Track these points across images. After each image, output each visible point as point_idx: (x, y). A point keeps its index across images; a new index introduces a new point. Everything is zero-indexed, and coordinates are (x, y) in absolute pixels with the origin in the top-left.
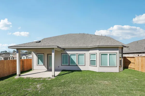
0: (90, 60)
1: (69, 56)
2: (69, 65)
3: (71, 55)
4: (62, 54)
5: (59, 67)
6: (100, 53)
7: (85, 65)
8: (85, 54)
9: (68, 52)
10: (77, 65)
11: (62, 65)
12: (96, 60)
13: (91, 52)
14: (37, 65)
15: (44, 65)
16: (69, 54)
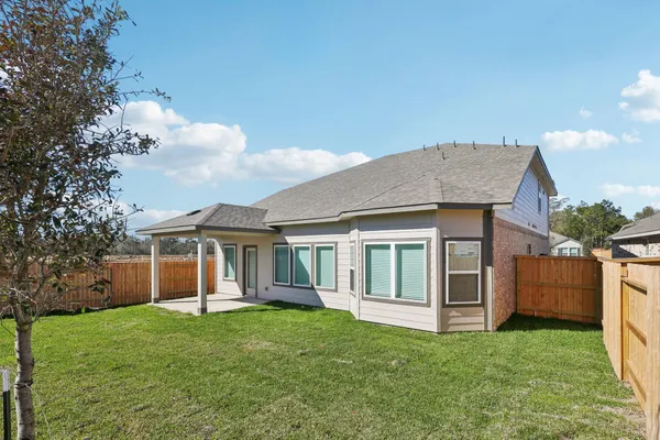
0: (350, 268)
1: (292, 251)
2: (291, 286)
3: (298, 249)
4: (273, 244)
5: (267, 289)
6: (364, 240)
7: (336, 291)
8: (336, 243)
9: (290, 239)
10: (312, 288)
11: (273, 284)
14: (224, 280)
15: (236, 280)
16: (292, 244)
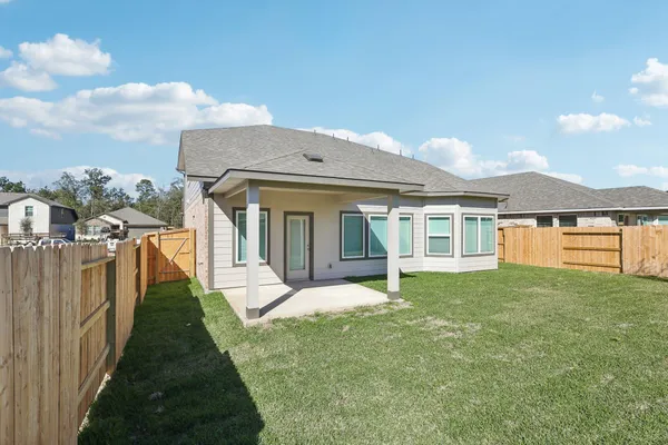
0: (428, 235)
1: (366, 220)
2: (367, 258)
3: (372, 218)
4: (341, 213)
5: (330, 266)
6: (463, 214)
7: (412, 256)
8: (412, 215)
9: (363, 208)
11: (341, 260)
12: (450, 235)
13: (431, 209)
14: (235, 265)
15: (268, 263)
16: (367, 213)
